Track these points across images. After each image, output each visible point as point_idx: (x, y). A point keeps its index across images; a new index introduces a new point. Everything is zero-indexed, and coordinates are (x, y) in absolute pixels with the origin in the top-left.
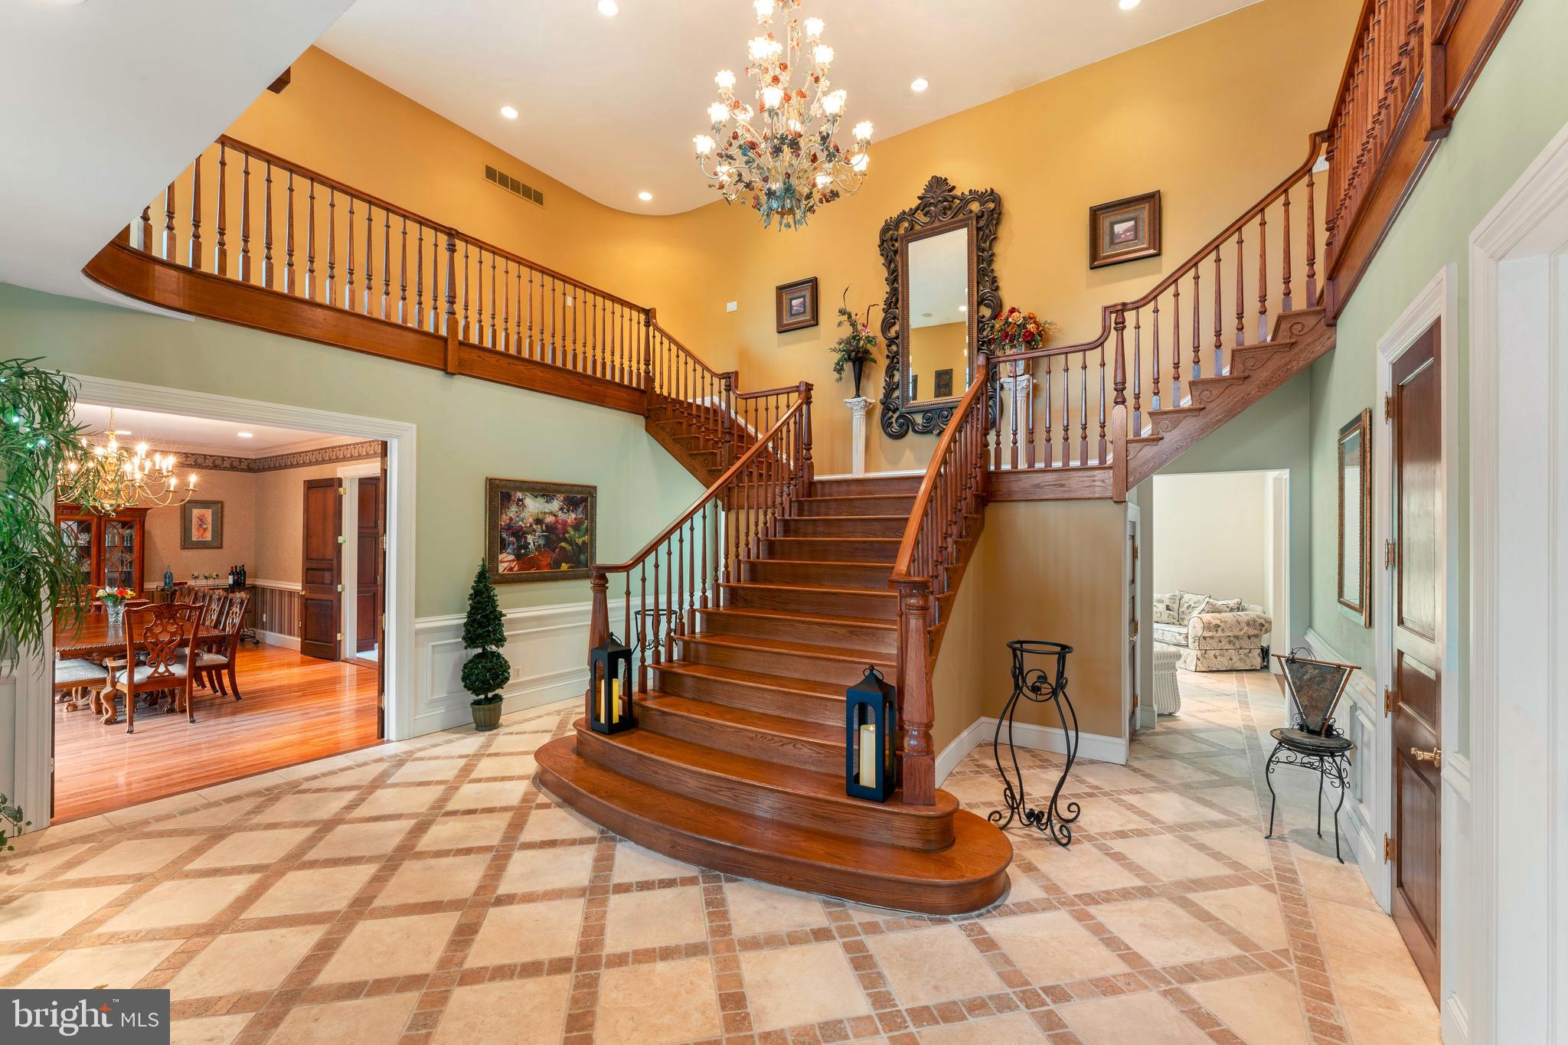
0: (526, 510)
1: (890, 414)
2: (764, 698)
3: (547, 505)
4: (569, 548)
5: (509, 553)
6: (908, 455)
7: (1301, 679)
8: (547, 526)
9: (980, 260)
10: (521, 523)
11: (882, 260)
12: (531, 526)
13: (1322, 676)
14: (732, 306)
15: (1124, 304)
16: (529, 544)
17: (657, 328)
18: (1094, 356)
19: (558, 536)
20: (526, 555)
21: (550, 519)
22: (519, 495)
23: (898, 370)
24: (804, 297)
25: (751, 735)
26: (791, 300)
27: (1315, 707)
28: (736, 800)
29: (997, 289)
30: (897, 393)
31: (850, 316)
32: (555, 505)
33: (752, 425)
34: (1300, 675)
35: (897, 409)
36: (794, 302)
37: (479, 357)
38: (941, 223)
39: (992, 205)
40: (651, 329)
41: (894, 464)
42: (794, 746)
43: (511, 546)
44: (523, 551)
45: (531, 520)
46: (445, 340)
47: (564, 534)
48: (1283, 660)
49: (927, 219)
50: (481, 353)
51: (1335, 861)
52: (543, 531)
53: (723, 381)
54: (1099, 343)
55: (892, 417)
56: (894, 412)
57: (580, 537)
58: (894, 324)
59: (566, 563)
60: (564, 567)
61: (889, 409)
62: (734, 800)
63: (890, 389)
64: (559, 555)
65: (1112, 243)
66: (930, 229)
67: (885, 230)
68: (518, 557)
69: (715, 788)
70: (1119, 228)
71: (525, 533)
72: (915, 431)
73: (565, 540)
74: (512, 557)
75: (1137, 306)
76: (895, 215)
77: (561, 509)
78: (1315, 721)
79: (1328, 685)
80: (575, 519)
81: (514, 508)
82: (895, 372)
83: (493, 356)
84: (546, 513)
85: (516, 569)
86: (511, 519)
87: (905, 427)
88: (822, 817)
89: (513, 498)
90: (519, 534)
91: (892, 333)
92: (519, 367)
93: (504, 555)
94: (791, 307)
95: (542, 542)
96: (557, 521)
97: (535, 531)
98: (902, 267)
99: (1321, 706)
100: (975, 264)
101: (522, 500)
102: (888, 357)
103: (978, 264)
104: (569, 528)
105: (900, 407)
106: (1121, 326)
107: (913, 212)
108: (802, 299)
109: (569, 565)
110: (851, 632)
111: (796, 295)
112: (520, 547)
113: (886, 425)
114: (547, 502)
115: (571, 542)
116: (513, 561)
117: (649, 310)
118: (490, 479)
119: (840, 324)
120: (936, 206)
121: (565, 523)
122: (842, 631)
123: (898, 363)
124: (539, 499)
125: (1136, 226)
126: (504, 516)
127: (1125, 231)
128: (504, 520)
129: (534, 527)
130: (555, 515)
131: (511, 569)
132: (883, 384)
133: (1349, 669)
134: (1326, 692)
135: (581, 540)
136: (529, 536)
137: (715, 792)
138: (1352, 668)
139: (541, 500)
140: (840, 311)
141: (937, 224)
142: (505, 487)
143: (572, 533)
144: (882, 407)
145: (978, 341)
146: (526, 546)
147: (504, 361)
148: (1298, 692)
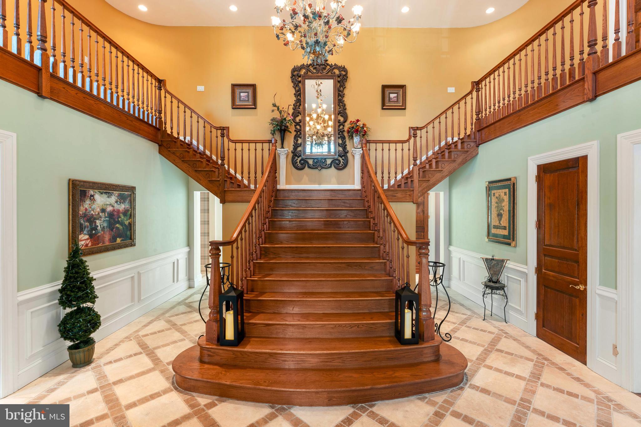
0: (96, 203)
1: (296, 158)
2: (324, 305)
3: (108, 199)
4: (121, 227)
5: (85, 234)
6: (305, 178)
7: (490, 265)
8: (108, 214)
9: (339, 95)
10: (92, 212)
11: (292, 84)
12: (99, 214)
13: (498, 263)
14: (201, 88)
15: (417, 128)
16: (98, 226)
17: (167, 91)
18: (406, 145)
19: (114, 220)
20: (95, 234)
21: (109, 209)
22: (92, 192)
23: (301, 138)
24: (248, 92)
25: (332, 326)
26: (240, 93)
27: (495, 274)
28: (344, 363)
29: (346, 109)
30: (299, 149)
31: (278, 109)
32: (113, 199)
33: (214, 155)
34: (490, 264)
35: (301, 156)
36: (242, 94)
37: (64, 88)
38: (321, 75)
39: (344, 73)
40: (163, 92)
41: (299, 182)
42: (358, 327)
43: (86, 229)
44: (94, 232)
45: (98, 210)
46: (39, 69)
47: (118, 218)
48: (484, 259)
49: (315, 71)
50: (65, 86)
51: (504, 323)
52: (106, 217)
53: (219, 132)
54: (408, 141)
55: (297, 159)
56: (298, 157)
57: (127, 220)
58: (298, 116)
59: (120, 237)
60: (119, 240)
61: (296, 156)
62: (342, 363)
63: (296, 146)
64: (115, 232)
65: (389, 101)
66: (317, 76)
67: (294, 70)
68: (91, 236)
69: (330, 360)
70: (392, 96)
71: (95, 219)
72: (309, 167)
73: (118, 222)
74: (87, 237)
75: (420, 129)
76: (299, 65)
77: (116, 202)
78: (494, 279)
79: (499, 266)
80: (124, 208)
81: (88, 202)
82: (299, 139)
83: (73, 89)
84: (107, 205)
85: (90, 245)
86: (86, 209)
87: (304, 165)
88: (392, 359)
89: (87, 194)
90: (91, 220)
91: (297, 119)
92: (91, 101)
93: (82, 235)
94: (240, 96)
95: (105, 225)
96: (114, 210)
97: (101, 217)
98: (303, 90)
99: (497, 273)
100: (337, 97)
101: (92, 196)
102: (295, 131)
103: (338, 97)
104: (121, 215)
105: (302, 155)
106: (415, 136)
107: (308, 66)
108: (247, 94)
109: (121, 239)
110: (348, 265)
111: (244, 91)
112: (92, 229)
113: (294, 164)
114: (108, 197)
115: (122, 224)
116: (87, 239)
117: (162, 80)
118: (73, 181)
119: (273, 111)
120: (320, 66)
121: (118, 211)
122: (344, 265)
123: (301, 134)
124: (104, 195)
125: (397, 96)
126: (82, 208)
127: (394, 97)
128: (82, 210)
129: (101, 214)
130: (113, 206)
131: (87, 245)
132: (293, 143)
133: (506, 261)
134: (499, 269)
135: (127, 222)
136: (97, 221)
137: (330, 362)
138: (507, 260)
139: (105, 196)
140: (273, 105)
141: (319, 74)
142: (83, 186)
143: (123, 217)
144: (292, 154)
145: (338, 131)
146: (95, 228)
147: (80, 95)
148: (489, 269)
